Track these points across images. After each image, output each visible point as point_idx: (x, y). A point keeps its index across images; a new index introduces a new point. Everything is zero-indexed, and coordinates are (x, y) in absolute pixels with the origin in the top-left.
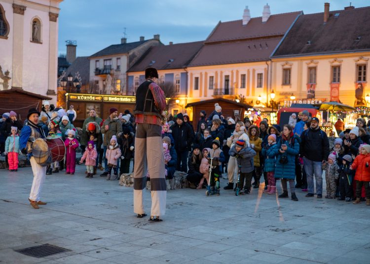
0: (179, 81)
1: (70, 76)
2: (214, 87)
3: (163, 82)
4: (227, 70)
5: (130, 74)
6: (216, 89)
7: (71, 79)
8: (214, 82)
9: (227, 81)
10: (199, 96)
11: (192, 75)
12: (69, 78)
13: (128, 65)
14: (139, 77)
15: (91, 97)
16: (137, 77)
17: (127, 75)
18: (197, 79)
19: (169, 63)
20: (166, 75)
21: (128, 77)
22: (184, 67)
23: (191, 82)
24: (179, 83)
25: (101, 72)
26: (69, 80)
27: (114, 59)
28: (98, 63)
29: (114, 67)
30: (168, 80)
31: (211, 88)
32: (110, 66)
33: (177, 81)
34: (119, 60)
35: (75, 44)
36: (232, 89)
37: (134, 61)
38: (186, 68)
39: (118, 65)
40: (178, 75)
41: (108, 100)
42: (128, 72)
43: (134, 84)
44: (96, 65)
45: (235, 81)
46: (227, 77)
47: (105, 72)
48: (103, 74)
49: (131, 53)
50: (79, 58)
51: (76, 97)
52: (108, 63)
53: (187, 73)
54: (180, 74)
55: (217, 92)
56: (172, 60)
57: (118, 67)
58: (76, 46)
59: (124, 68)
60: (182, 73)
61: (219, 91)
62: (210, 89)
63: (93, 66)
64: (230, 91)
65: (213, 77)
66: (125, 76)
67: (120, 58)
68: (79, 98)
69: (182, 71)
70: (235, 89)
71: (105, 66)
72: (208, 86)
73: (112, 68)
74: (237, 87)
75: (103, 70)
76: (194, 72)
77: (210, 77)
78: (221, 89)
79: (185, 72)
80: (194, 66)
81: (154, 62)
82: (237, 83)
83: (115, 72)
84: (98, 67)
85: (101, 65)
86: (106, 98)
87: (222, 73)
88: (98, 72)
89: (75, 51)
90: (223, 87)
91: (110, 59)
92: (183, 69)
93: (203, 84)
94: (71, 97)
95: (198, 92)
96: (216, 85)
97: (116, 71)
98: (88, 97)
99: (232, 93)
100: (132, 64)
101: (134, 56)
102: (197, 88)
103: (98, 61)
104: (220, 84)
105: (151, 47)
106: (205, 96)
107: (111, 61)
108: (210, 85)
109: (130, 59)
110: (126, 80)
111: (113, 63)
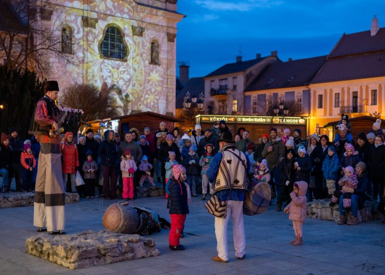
0: (301, 99)
1: (194, 97)
2: (340, 105)
3: (283, 101)
4: (355, 85)
5: (247, 94)
6: (343, 107)
7: (195, 100)
8: (340, 100)
9: (355, 97)
10: (323, 114)
11: (315, 92)
12: (193, 99)
13: (245, 84)
14: (257, 96)
15: (224, 118)
16: (255, 97)
17: (244, 94)
18: (321, 96)
19: (289, 80)
20: (286, 93)
21: (245, 97)
22: (306, 84)
23: (314, 101)
24: (301, 101)
26: (193, 101)
27: (230, 79)
28: (213, 83)
29: (230, 86)
30: (289, 99)
31: (337, 105)
32: (226, 86)
33: (298, 99)
34: (235, 79)
35: (188, 65)
36: (361, 106)
37: (251, 80)
38: (308, 85)
39: (235, 84)
40: (300, 93)
41: (241, 121)
42: (245, 91)
43: (252, 104)
44: (211, 85)
45: (364, 97)
46: (355, 94)
47: (220, 92)
48: (218, 94)
49: (248, 72)
50: (192, 79)
51: (208, 119)
52: (224, 83)
53: (309, 90)
54: (302, 92)
55: (344, 110)
56: (292, 78)
57: (235, 87)
58: (188, 67)
59: (241, 87)
60: (304, 91)
61: (346, 109)
62: (335, 107)
63: (208, 86)
64: (359, 108)
65: (339, 94)
66: (243, 96)
67: (236, 77)
68: (211, 119)
70: (365, 106)
71: (221, 86)
73: (228, 87)
74: (367, 104)
76: (317, 89)
77: (336, 94)
78: (348, 107)
79: (308, 89)
80: (317, 82)
81: (272, 80)
82: (367, 100)
83: (231, 92)
84: (213, 87)
85: (216, 85)
86: (239, 118)
87: (349, 89)
88: (213, 92)
89: (187, 72)
90: (351, 104)
91: (226, 79)
92: (305, 87)
93: (327, 102)
94: (203, 119)
95: (322, 110)
96: (343, 102)
97: (232, 90)
99: (361, 111)
100: (248, 83)
101: (251, 74)
102: (320, 106)
103: (213, 81)
104: (347, 101)
105: (269, 64)
106: (330, 115)
107: (227, 81)
108: (335, 103)
109: (247, 78)
110: (243, 100)
111: (230, 82)
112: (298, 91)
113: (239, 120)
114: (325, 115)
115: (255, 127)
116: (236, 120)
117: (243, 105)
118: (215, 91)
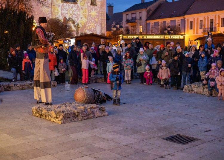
0: (179, 24)
1: (117, 24)
2: (203, 27)
3: (169, 25)
4: (212, 15)
5: (148, 22)
6: (205, 28)
7: (118, 26)
8: (203, 24)
9: (212, 22)
10: (193, 33)
11: (188, 20)
12: (117, 25)
13: (147, 16)
14: (153, 23)
15: (136, 36)
16: (152, 23)
17: (146, 22)
18: (191, 22)
19: (173, 13)
20: (171, 21)
21: (147, 24)
22: (183, 15)
23: (187, 25)
24: (179, 25)
25: (130, 22)
26: (117, 27)
27: (138, 13)
28: (128, 16)
29: (138, 18)
30: (173, 24)
31: (201, 27)
32: (135, 17)
33: (178, 24)
34: (141, 13)
35: (112, 5)
36: (215, 28)
37: (150, 13)
38: (184, 16)
39: (141, 16)
40: (179, 21)
41: (146, 38)
42: (147, 20)
43: (151, 27)
44: (127, 17)
45: (217, 22)
46: (212, 20)
47: (132, 21)
48: (131, 22)
49: (148, 8)
50: (115, 13)
51: (127, 37)
52: (134, 16)
53: (185, 19)
54: (180, 20)
55: (205, 30)
56: (175, 12)
57: (141, 18)
58: (113, 6)
59: (144, 18)
60: (181, 19)
61: (206, 30)
62: (200, 28)
63: (124, 17)
64: (214, 29)
65: (202, 21)
66: (145, 23)
67: (141, 12)
68: (129, 37)
69: (182, 18)
70: (218, 28)
71: (132, 18)
72: (199, 27)
73: (137, 18)
74: (219, 26)
75: (131, 20)
76: (189, 18)
77: (200, 21)
78: (208, 28)
79: (184, 18)
80: (189, 14)
81: (163, 13)
82: (219, 24)
83: (138, 21)
84: (128, 18)
85: (129, 17)
86: (145, 36)
87: (208, 18)
88: (128, 21)
89: (112, 10)
90: (209, 27)
91: (135, 13)
92: (182, 17)
93: (195, 26)
94: (124, 37)
95: (192, 30)
96: (205, 25)
97: (139, 20)
98: (134, 37)
99: (215, 31)
100: (149, 15)
101: (150, 10)
102: (191, 28)
103: (128, 14)
104: (207, 25)
105: (161, 4)
106: (197, 33)
107: (136, 14)
108: (200, 26)
109: (148, 12)
110: (145, 25)
111: (137, 15)
112: (178, 20)
113: (145, 37)
114: (194, 34)
115: (155, 41)
116: (143, 37)
117: (145, 29)
118: (129, 20)
